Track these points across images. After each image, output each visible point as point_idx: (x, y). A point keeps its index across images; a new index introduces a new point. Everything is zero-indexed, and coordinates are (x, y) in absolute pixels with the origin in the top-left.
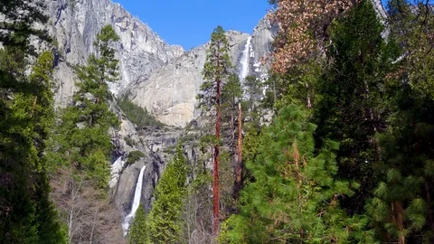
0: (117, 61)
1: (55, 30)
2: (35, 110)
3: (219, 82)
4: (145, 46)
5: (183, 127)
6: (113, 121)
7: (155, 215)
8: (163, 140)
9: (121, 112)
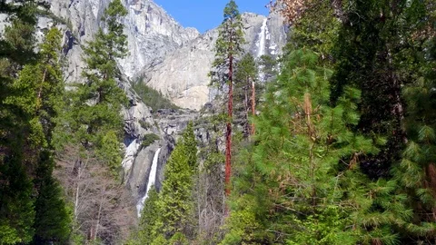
0: (126, 37)
1: (69, 12)
2: (43, 88)
3: (231, 59)
4: (159, 29)
5: (198, 110)
6: (122, 98)
7: (164, 194)
8: (178, 123)
9: (136, 95)
